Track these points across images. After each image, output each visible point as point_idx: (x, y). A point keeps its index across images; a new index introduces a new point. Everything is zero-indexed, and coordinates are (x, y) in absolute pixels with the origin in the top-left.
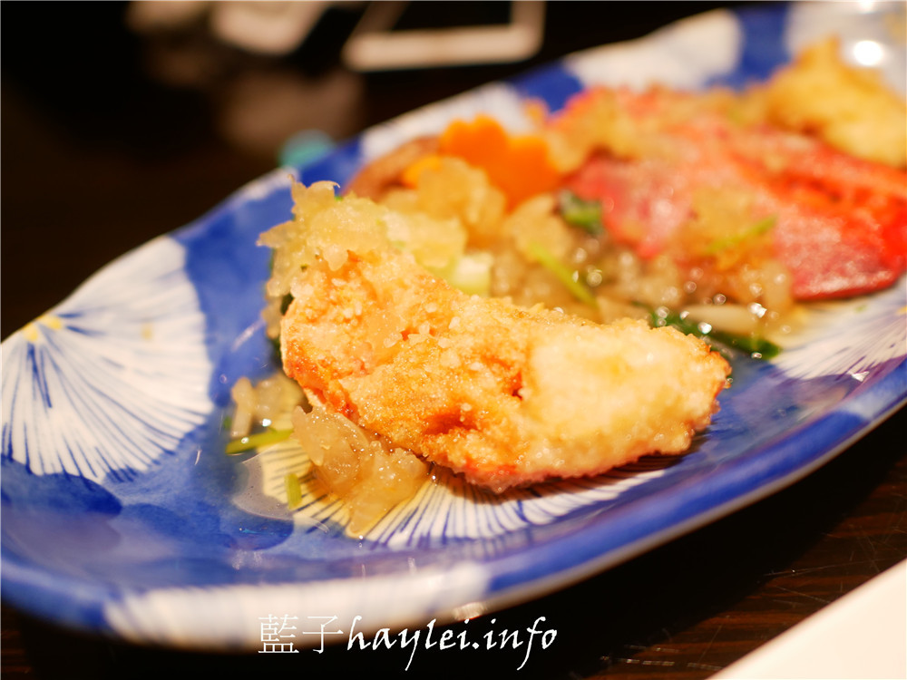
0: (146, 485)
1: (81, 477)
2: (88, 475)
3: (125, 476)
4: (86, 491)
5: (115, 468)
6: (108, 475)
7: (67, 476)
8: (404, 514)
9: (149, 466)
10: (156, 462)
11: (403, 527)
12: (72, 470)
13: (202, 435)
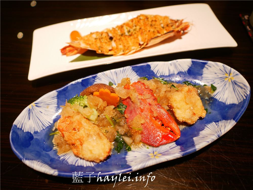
0: (38, 135)
1: (30, 133)
2: (31, 132)
3: (36, 133)
4: (30, 135)
5: (35, 131)
6: (34, 132)
7: (28, 132)
8: (65, 154)
9: (40, 131)
10: (41, 131)
11: (64, 156)
12: (29, 131)
13: (49, 127)
